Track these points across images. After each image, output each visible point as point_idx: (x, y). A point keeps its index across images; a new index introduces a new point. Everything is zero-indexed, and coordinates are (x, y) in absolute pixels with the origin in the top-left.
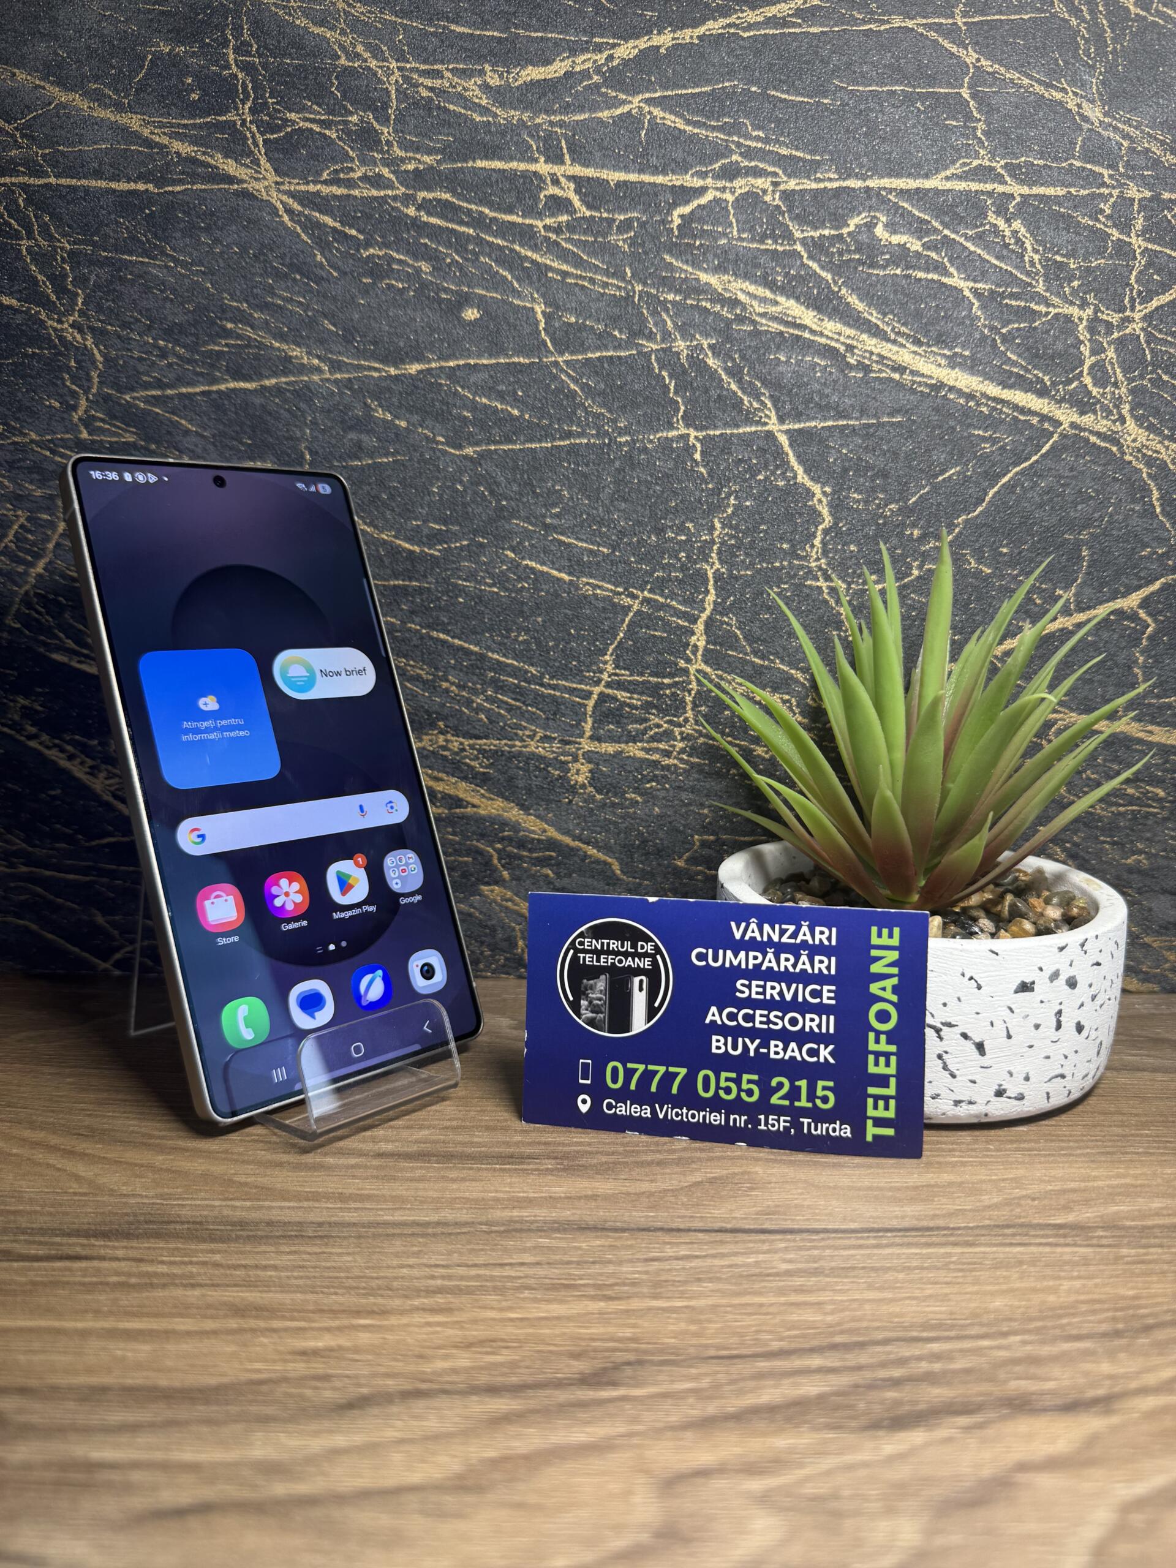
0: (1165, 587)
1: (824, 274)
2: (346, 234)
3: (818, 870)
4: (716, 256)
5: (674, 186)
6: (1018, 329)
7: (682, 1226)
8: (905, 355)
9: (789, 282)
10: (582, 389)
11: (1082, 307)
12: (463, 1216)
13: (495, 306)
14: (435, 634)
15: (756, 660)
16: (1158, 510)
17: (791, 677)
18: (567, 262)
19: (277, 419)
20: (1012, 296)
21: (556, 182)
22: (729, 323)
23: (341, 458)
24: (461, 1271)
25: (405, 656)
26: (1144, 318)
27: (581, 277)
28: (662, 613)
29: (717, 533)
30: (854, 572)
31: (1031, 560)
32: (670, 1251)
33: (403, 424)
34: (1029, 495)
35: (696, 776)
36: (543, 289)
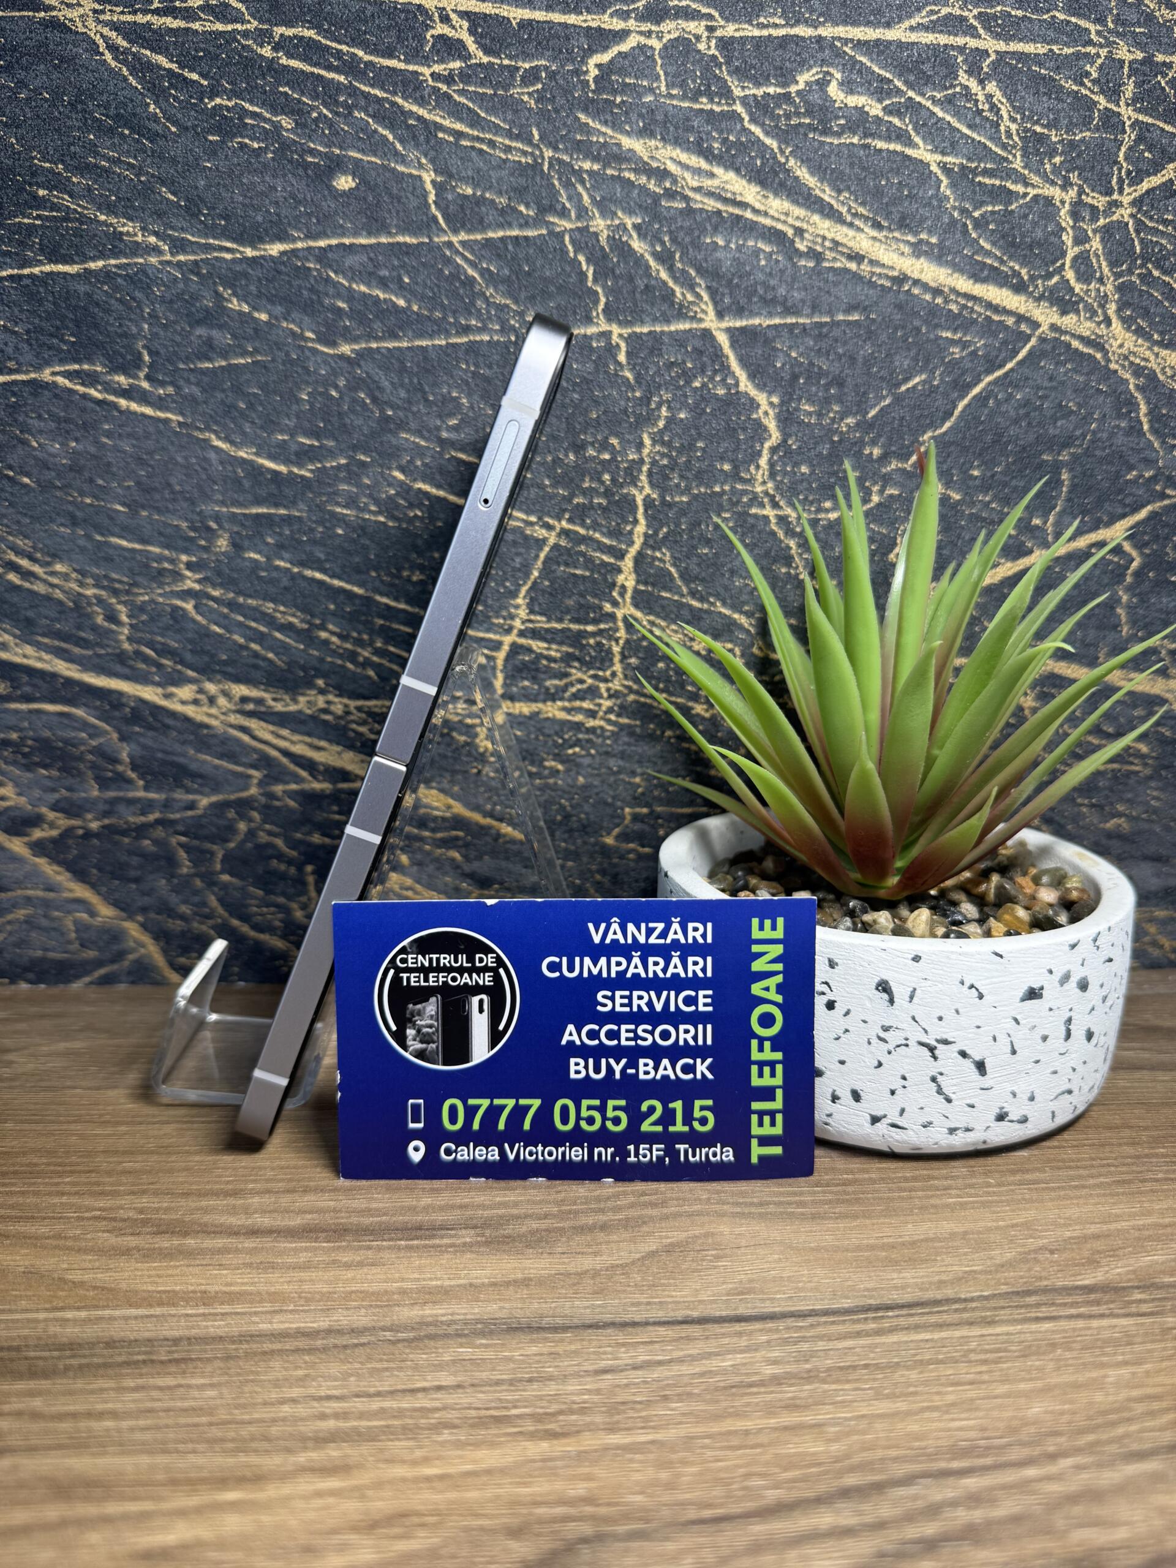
0: (1153, 515)
1: (768, 141)
2: (185, 79)
3: (771, 848)
4: (641, 116)
5: (589, 28)
6: (993, 213)
7: (637, 1318)
8: (863, 240)
9: (728, 151)
10: (482, 275)
11: (1064, 188)
12: (362, 1319)
13: (373, 174)
14: (308, 573)
15: (695, 603)
16: (1146, 427)
17: (734, 623)
18: (461, 120)
19: (108, 311)
20: (986, 172)
21: (445, 19)
22: (657, 199)
23: (187, 359)
24: (359, 1404)
25: (273, 601)
26: (1133, 203)
27: (478, 139)
28: (583, 548)
29: (646, 451)
30: (806, 499)
31: (1005, 485)
32: (625, 1357)
33: (264, 317)
34: (1004, 408)
35: (626, 739)
36: (432, 153)
